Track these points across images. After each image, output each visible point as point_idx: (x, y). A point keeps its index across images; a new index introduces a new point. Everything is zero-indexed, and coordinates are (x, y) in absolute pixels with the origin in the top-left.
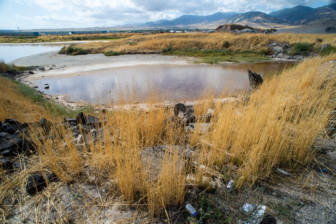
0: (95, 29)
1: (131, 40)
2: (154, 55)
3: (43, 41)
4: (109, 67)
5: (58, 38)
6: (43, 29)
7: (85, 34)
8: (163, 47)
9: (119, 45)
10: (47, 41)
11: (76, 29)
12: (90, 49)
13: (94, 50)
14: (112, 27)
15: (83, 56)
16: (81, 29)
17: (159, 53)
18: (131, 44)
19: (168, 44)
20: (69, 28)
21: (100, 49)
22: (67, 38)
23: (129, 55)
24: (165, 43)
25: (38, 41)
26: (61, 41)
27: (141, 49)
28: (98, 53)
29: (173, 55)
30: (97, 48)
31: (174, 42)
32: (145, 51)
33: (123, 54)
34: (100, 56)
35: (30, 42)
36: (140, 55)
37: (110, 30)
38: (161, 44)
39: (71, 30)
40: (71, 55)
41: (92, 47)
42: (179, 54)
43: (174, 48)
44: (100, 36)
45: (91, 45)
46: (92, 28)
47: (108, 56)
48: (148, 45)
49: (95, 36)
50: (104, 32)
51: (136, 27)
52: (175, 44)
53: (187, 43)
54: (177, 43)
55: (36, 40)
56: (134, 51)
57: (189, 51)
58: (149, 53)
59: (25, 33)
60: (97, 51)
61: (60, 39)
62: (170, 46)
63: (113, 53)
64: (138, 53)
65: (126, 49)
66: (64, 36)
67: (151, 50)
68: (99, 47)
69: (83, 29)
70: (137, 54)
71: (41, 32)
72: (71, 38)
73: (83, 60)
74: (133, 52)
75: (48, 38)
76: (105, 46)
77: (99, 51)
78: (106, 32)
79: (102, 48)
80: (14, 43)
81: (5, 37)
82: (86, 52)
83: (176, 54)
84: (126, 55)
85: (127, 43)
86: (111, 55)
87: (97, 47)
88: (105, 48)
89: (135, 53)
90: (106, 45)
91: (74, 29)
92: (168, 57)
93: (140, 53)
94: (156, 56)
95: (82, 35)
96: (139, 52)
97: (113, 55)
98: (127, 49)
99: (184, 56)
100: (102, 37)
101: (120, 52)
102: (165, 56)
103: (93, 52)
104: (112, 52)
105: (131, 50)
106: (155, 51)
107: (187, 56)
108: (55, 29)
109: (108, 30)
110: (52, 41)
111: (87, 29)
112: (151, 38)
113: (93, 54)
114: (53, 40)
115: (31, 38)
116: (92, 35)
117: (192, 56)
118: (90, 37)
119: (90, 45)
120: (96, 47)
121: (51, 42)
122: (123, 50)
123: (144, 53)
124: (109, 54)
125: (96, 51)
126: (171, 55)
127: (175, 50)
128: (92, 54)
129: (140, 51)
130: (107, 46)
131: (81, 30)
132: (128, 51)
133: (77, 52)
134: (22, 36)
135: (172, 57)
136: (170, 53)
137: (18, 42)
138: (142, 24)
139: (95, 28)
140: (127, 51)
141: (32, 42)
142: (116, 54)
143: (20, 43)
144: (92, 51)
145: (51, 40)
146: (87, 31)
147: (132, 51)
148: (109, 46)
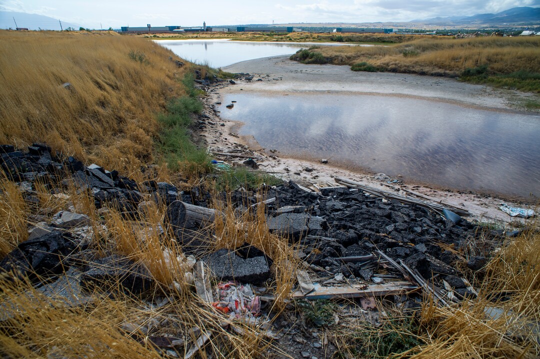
0: (375, 26)
1: (412, 48)
2: (441, 79)
3: (290, 40)
4: (343, 89)
5: (312, 36)
6: (301, 23)
7: (352, 33)
8: (469, 65)
9: (384, 55)
10: (295, 40)
11: (345, 24)
12: (333, 56)
13: (340, 58)
14: (404, 23)
15: (319, 66)
16: (353, 24)
17: (453, 77)
18: (405, 55)
19: (484, 60)
20: (336, 22)
21: (349, 58)
22: (323, 37)
23: (393, 74)
24: (477, 57)
25: (285, 40)
26: (314, 41)
27: (420, 65)
28: (344, 64)
29: (485, 82)
30: (346, 56)
31: (500, 57)
32: (426, 69)
33: (382, 71)
34: (344, 70)
35: (274, 41)
36: (414, 75)
37: (400, 28)
38: (466, 59)
39: (338, 26)
40: (303, 63)
41: (338, 54)
42: (500, 82)
43: (492, 68)
44: (375, 37)
45: (341, 50)
46: (371, 24)
47: (356, 71)
48: (438, 59)
49: (366, 37)
50: (386, 31)
51: (452, 24)
52: (502, 59)
53: (534, 59)
54: (505, 58)
55: (282, 39)
56: (405, 68)
57: (531, 78)
58: (432, 75)
59: (279, 28)
60: (344, 60)
61: (314, 38)
62: (487, 64)
63: (365, 67)
64: (410, 72)
65: (391, 63)
66: (320, 35)
67: (440, 68)
68: (349, 54)
69: (356, 24)
70: (408, 73)
71: (297, 28)
72: (329, 37)
73: (313, 72)
74: (402, 69)
75: (298, 36)
76: (359, 54)
77: (346, 62)
78: (391, 31)
79: (354, 57)
80: (257, 41)
81: (253, 34)
82: (326, 61)
83: (493, 81)
84: (386, 73)
85: (400, 52)
86: (360, 70)
87: (346, 54)
88: (359, 56)
89: (405, 72)
90: (362, 53)
91: (343, 24)
92: (469, 86)
93: (414, 72)
94: (444, 81)
95: (346, 35)
96: (414, 70)
97: (365, 70)
98: (393, 62)
99: (509, 89)
100: (378, 39)
101: (378, 66)
102: (463, 83)
103: (336, 62)
104: (364, 64)
105: (399, 65)
106: (447, 72)
107: (518, 89)
108: (316, 24)
109: (396, 28)
110: (302, 40)
111: (362, 24)
112: (452, 46)
113: (336, 64)
114: (304, 40)
115: (281, 35)
116: (362, 35)
117: (530, 90)
118: (358, 37)
119: (337, 50)
120: (343, 55)
121: (300, 41)
122: (384, 64)
123: (423, 74)
124: (357, 68)
125: (342, 61)
126: (478, 83)
127: (494, 73)
128: (334, 65)
129: (417, 69)
130: (363, 55)
131: (353, 27)
132: (394, 66)
133: (313, 59)
134: (273, 32)
135: (479, 87)
136: (478, 78)
137: (262, 41)
138: (464, 19)
139: (375, 24)
140: (391, 66)
141: (277, 41)
142: (370, 69)
143: (264, 41)
144: (335, 59)
145: (301, 38)
146: (362, 27)
147: (400, 67)
148: (368, 54)
